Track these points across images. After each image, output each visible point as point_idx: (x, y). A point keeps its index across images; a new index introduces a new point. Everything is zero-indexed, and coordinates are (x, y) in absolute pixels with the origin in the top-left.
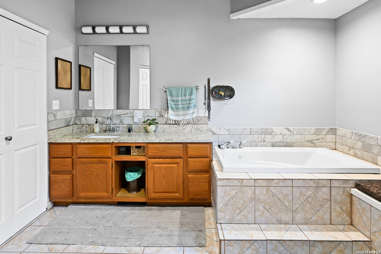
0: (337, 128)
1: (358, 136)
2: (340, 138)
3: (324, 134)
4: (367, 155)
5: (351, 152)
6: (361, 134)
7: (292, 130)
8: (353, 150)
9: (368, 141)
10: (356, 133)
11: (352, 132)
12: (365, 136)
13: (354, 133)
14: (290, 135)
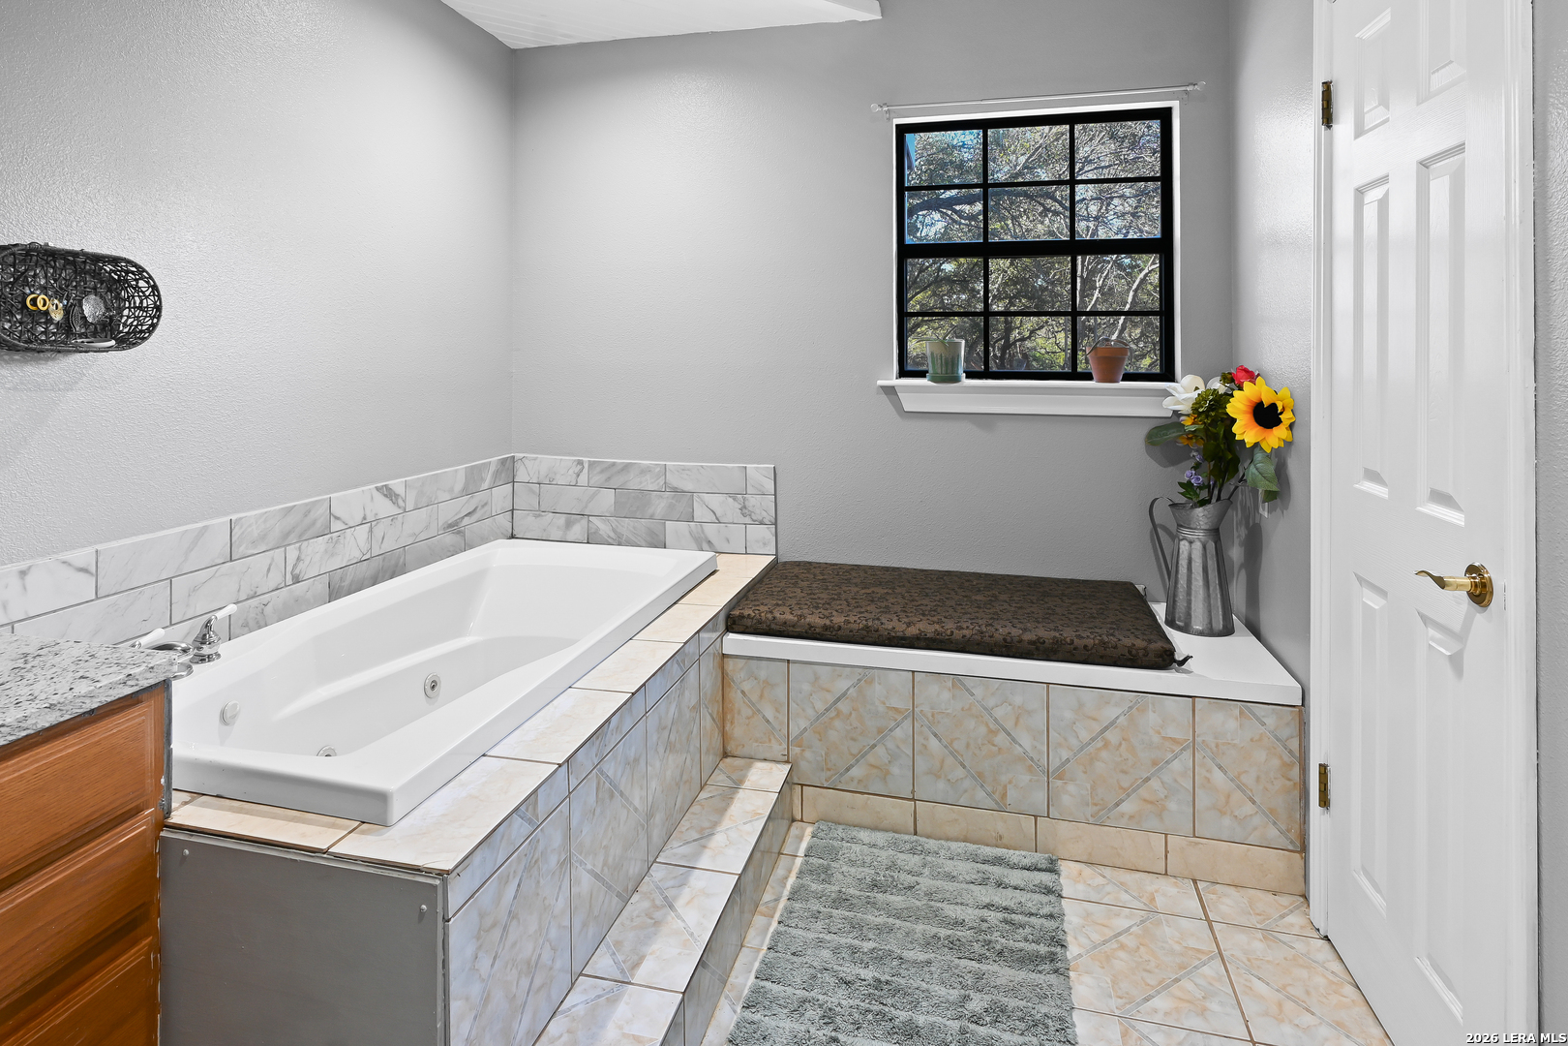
0: (519, 455)
1: (602, 471)
2: (533, 492)
3: (485, 485)
4: (634, 528)
5: (578, 529)
6: (614, 464)
7: (399, 489)
8: (584, 521)
9: (634, 482)
10: (591, 464)
11: (580, 463)
12: (626, 467)
13: (586, 465)
14: (393, 518)
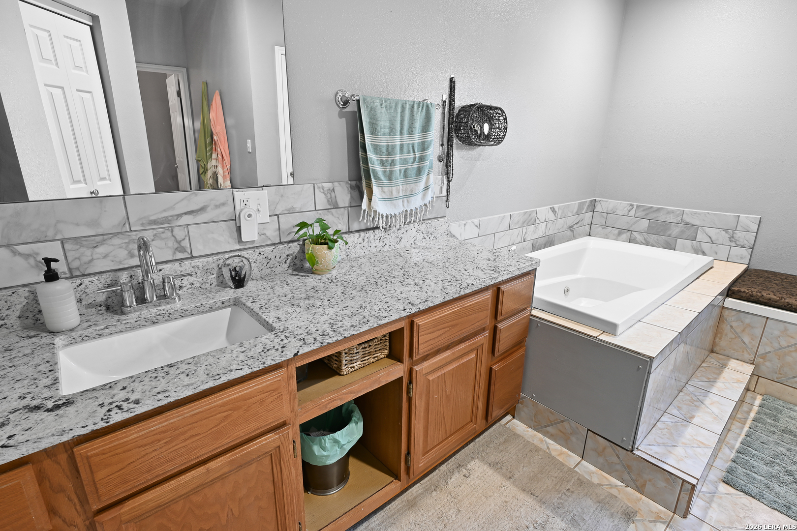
0: (598, 199)
1: (644, 210)
2: (603, 217)
3: (584, 212)
4: (657, 240)
5: (625, 236)
6: (652, 207)
7: (557, 209)
8: (629, 233)
9: (662, 217)
10: (638, 207)
11: (632, 205)
12: (658, 210)
13: (635, 207)
14: (553, 221)
